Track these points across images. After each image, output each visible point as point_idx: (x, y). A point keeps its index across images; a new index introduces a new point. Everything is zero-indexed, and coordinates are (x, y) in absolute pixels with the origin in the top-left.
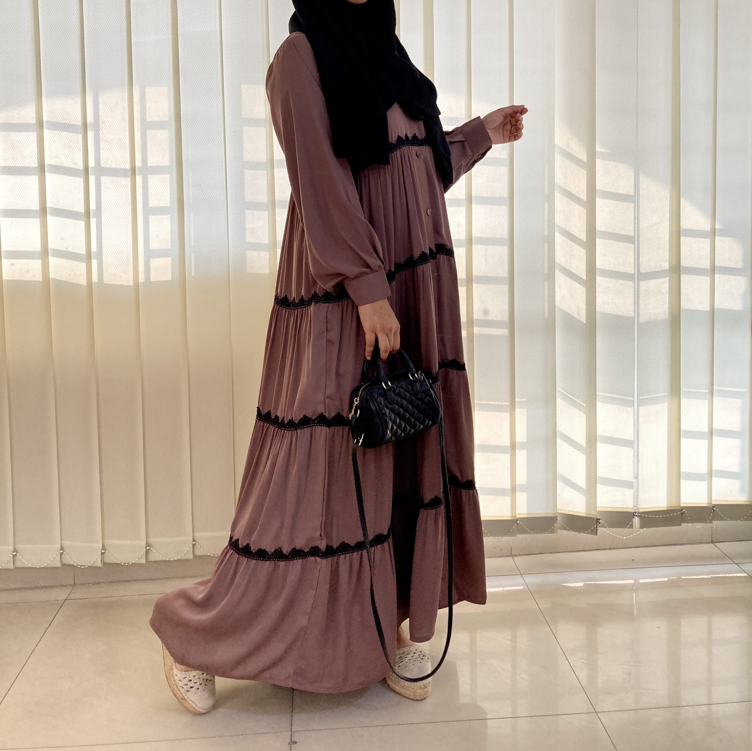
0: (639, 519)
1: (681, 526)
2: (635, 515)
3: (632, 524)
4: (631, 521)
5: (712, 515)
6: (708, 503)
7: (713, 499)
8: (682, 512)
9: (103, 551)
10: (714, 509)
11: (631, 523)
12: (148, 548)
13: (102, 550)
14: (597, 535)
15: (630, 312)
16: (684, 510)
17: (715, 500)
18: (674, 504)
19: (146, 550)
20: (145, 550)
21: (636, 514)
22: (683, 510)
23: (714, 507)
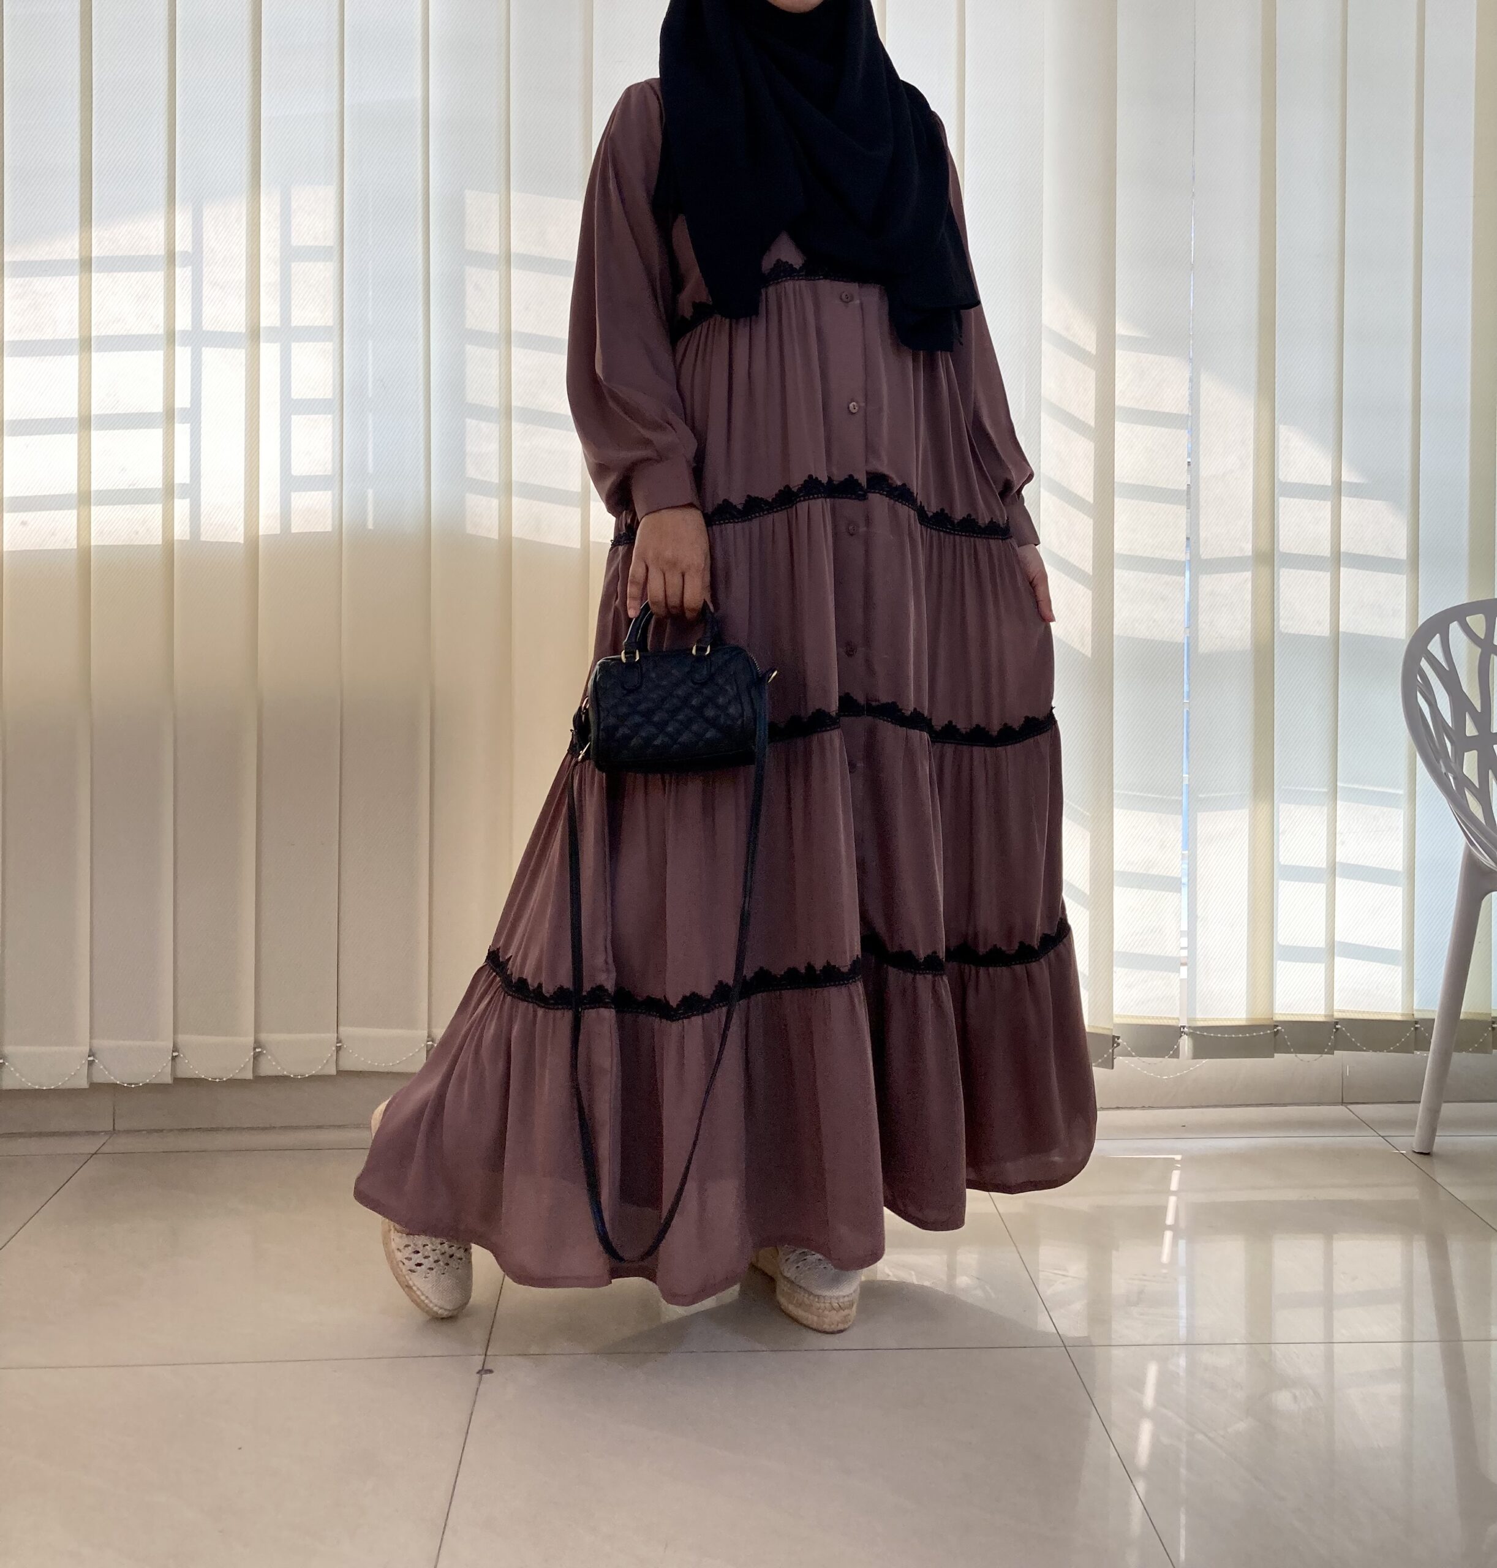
0: (1192, 1041)
1: (1273, 1057)
2: (1182, 1032)
3: (1178, 1047)
4: (1177, 1043)
5: (1332, 1037)
6: (1325, 1016)
7: (1335, 1008)
8: (1275, 1030)
9: (175, 1054)
10: (1338, 1026)
11: (1175, 1047)
12: (258, 1050)
13: (173, 1051)
14: (1113, 1068)
16: (1280, 1028)
17: (1340, 1011)
18: (1260, 1015)
19: (254, 1054)
20: (252, 1054)
21: (1186, 1029)
22: (1277, 1026)
23: (1337, 1023)
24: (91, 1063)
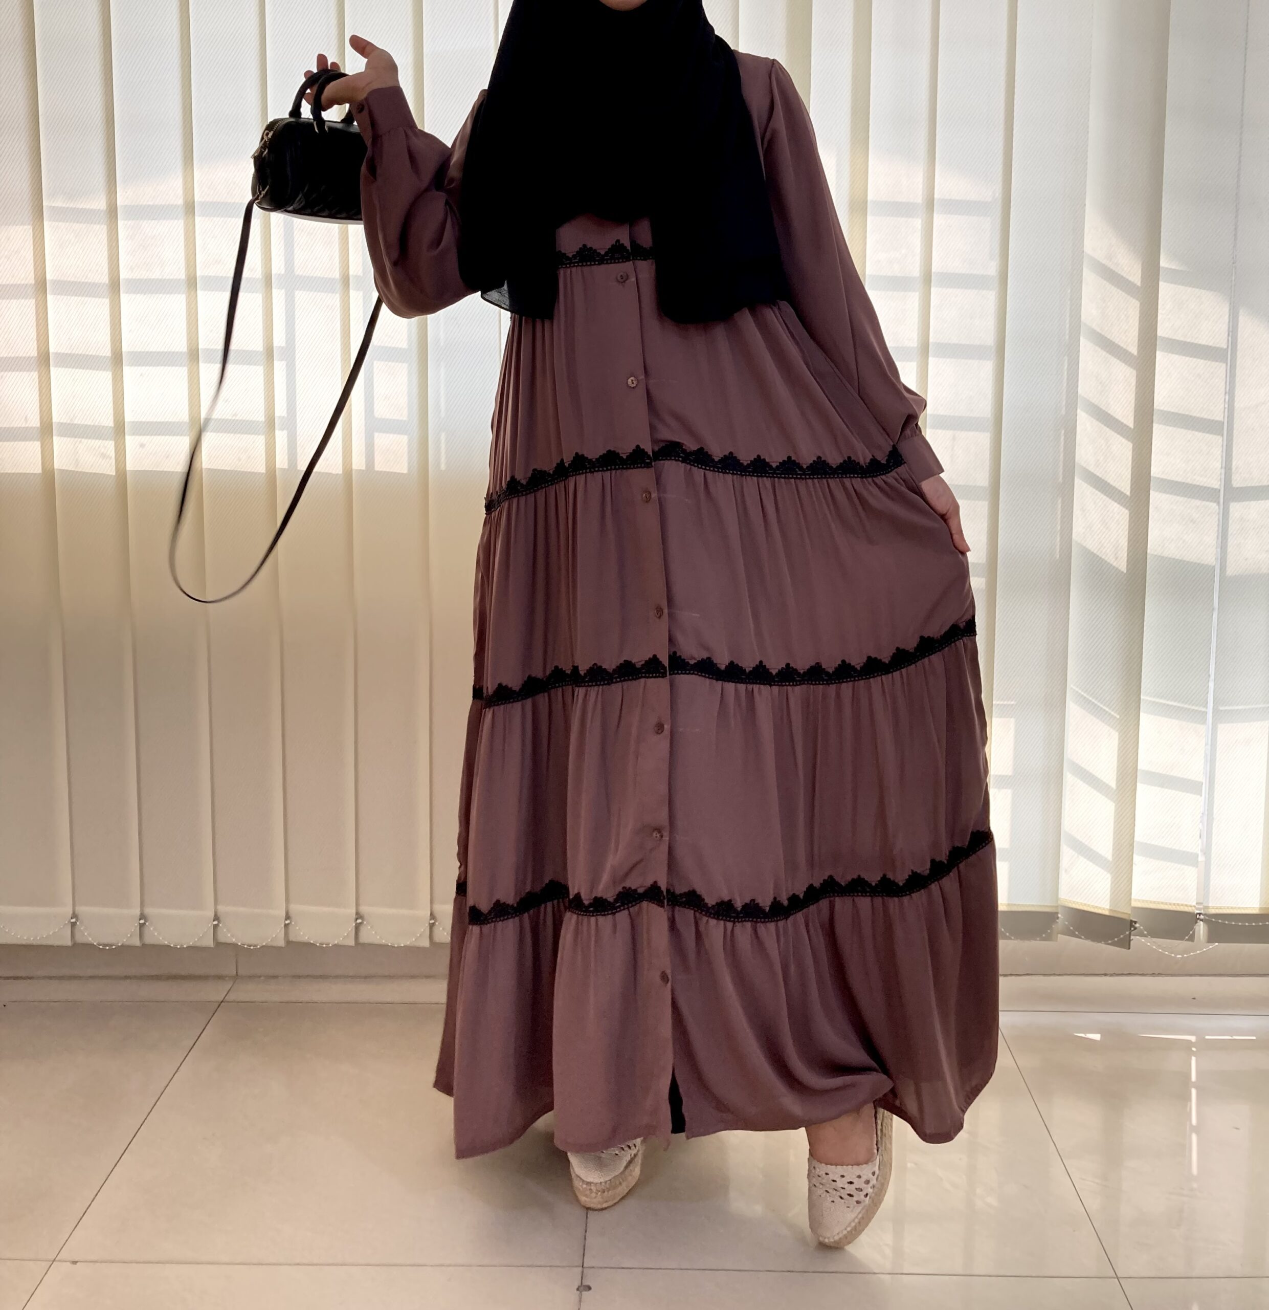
0: (1206, 927)
2: (1199, 919)
3: (1194, 933)
4: (1192, 928)
9: (287, 922)
11: (1191, 932)
12: (359, 921)
14: (1129, 949)
15: (1209, 557)
19: (356, 924)
21: (1202, 917)
24: (216, 927)
